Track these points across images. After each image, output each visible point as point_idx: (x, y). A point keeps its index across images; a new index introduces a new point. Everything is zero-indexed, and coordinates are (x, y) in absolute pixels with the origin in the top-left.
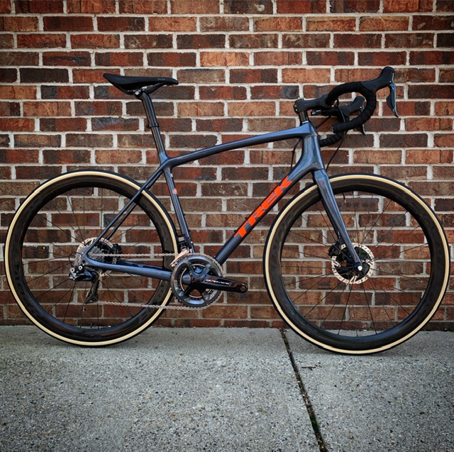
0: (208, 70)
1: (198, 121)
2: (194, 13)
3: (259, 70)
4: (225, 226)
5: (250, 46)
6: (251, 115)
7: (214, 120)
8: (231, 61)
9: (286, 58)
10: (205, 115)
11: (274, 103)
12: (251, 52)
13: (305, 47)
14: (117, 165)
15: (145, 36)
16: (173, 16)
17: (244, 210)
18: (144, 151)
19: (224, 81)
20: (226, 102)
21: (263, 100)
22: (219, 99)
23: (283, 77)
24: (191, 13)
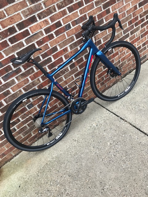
0: (36, 34)
1: (42, 55)
2: (17, 11)
3: (54, 24)
4: (67, 84)
5: (46, 15)
6: (58, 43)
7: (47, 52)
8: (42, 25)
9: (61, 14)
10: (43, 52)
11: (64, 34)
12: (48, 18)
13: (66, 6)
14: (22, 88)
15: (2, 32)
16: (9, 16)
17: (70, 75)
18: (28, 77)
19: (43, 35)
20: (48, 43)
21: (60, 35)
22: (45, 43)
23: (63, 22)
24: (16, 12)
